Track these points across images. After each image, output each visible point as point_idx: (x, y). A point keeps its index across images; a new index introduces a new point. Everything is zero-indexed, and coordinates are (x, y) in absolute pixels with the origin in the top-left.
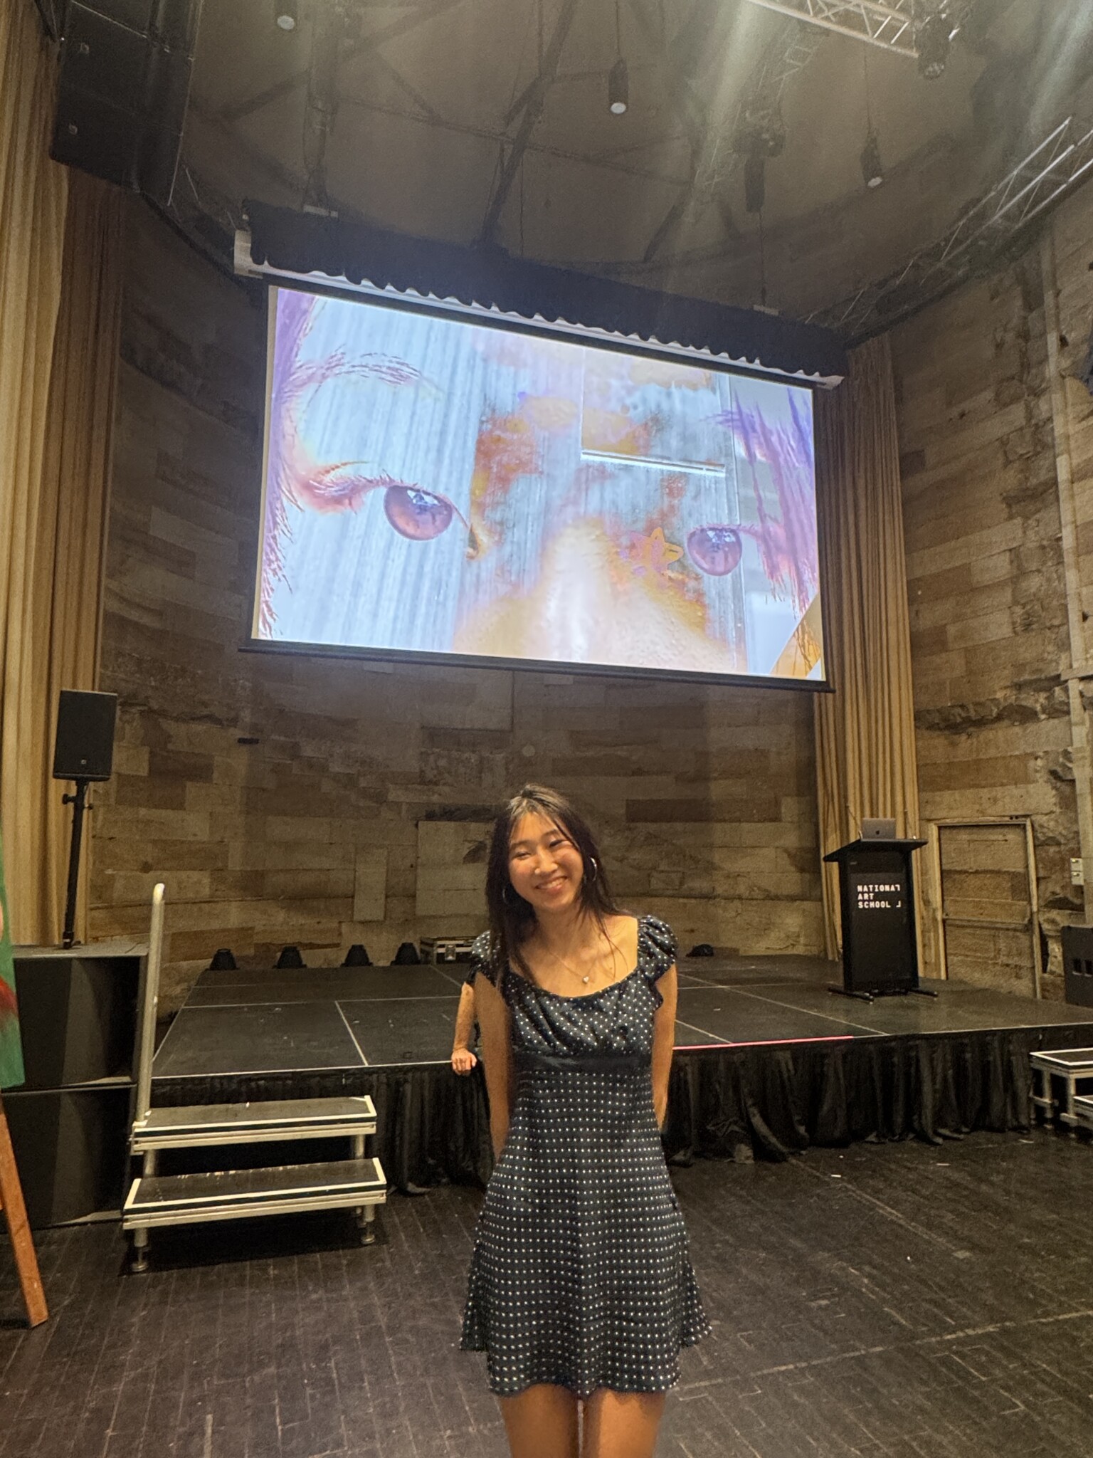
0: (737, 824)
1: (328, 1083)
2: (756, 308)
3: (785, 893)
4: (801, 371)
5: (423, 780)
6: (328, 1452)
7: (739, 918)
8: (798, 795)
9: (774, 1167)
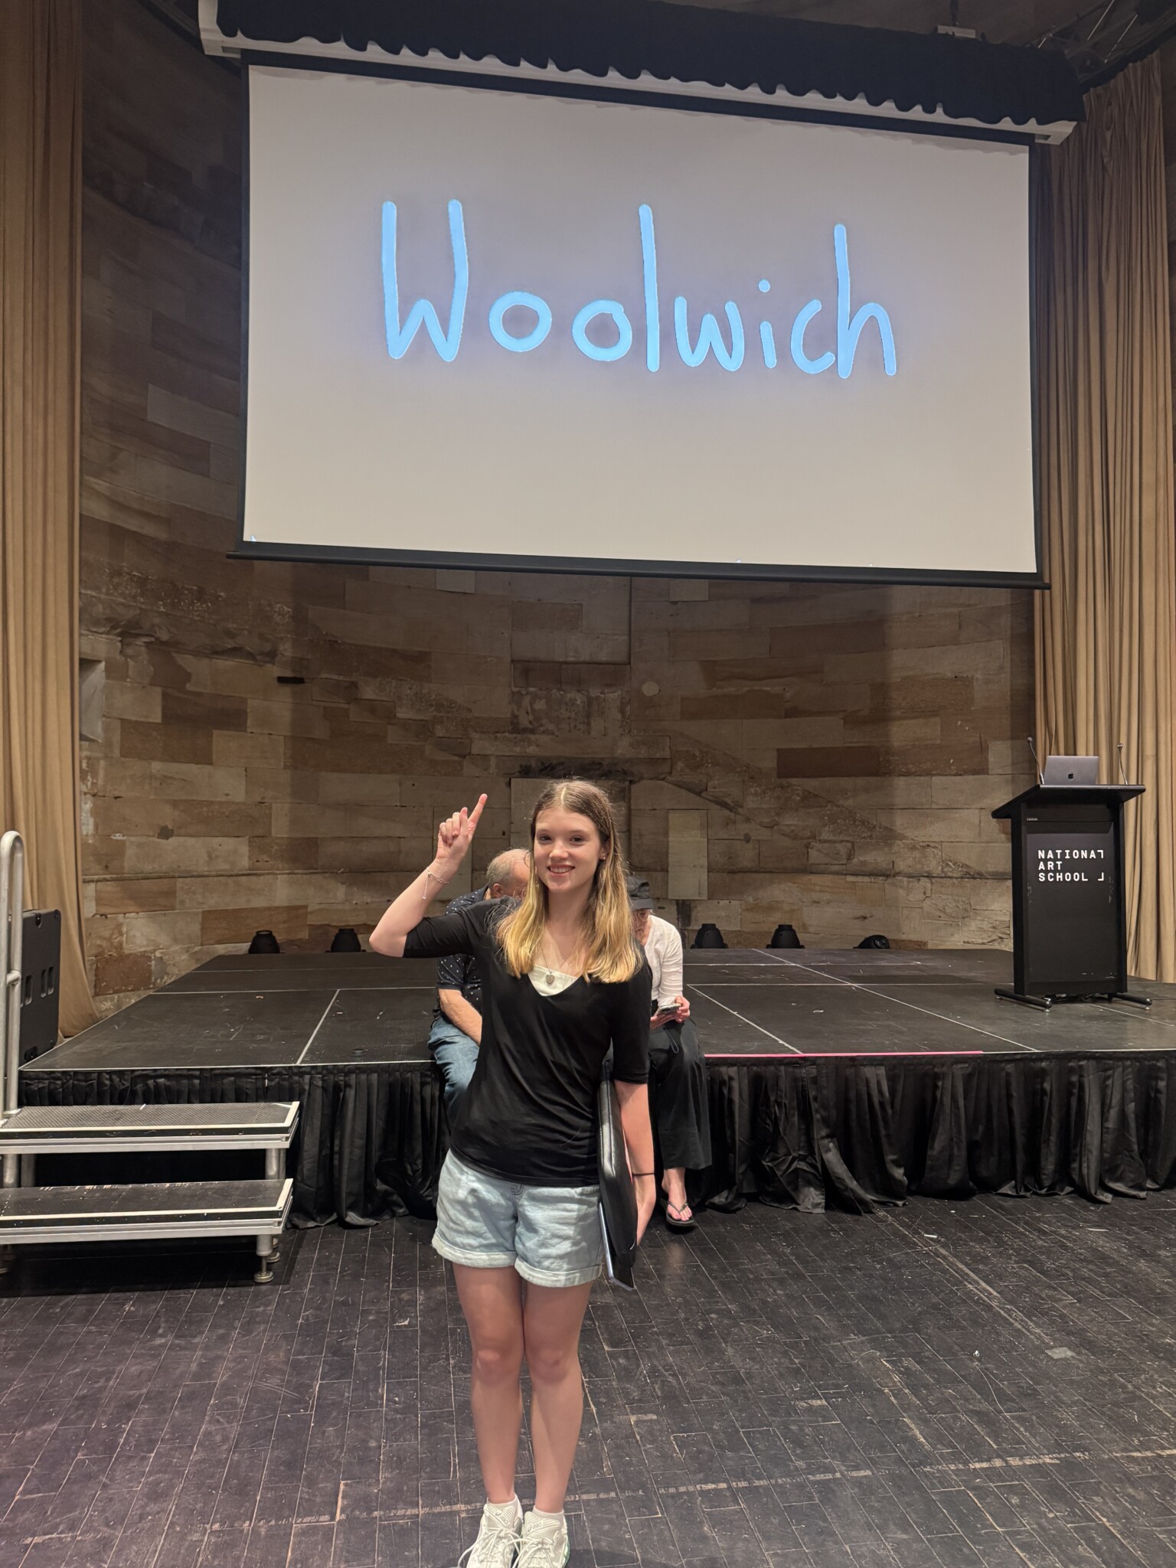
0: (927, 778)
1: (248, 1084)
2: (942, 29)
3: (991, 869)
4: (1008, 119)
5: (515, 727)
6: (54, 1535)
7: (928, 901)
8: (1013, 738)
9: (848, 1218)
